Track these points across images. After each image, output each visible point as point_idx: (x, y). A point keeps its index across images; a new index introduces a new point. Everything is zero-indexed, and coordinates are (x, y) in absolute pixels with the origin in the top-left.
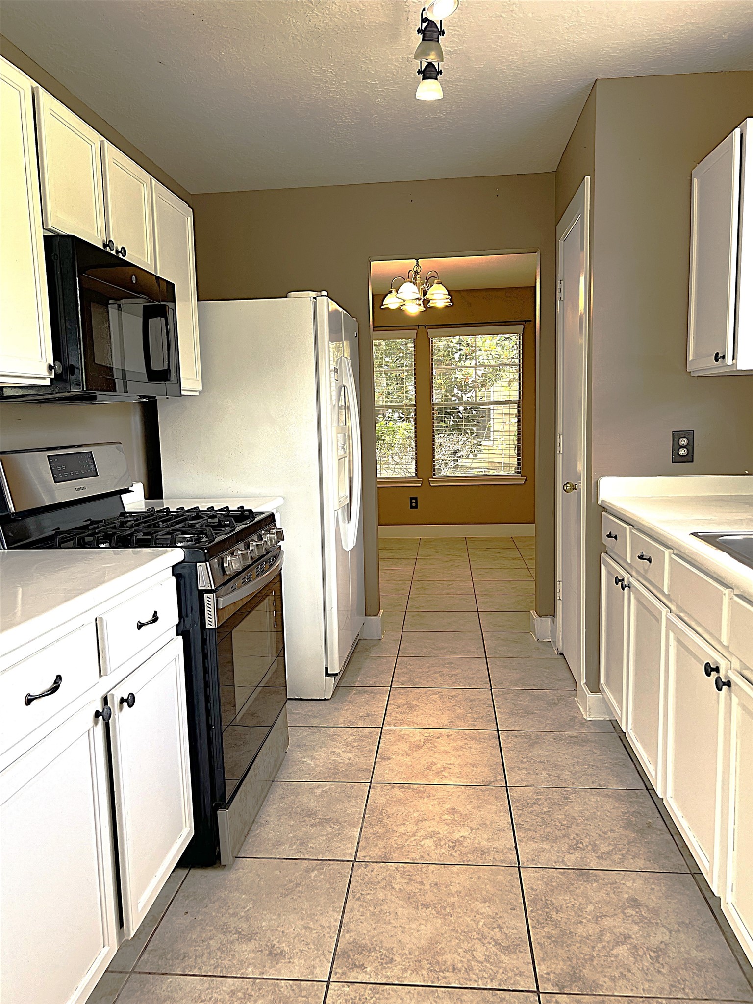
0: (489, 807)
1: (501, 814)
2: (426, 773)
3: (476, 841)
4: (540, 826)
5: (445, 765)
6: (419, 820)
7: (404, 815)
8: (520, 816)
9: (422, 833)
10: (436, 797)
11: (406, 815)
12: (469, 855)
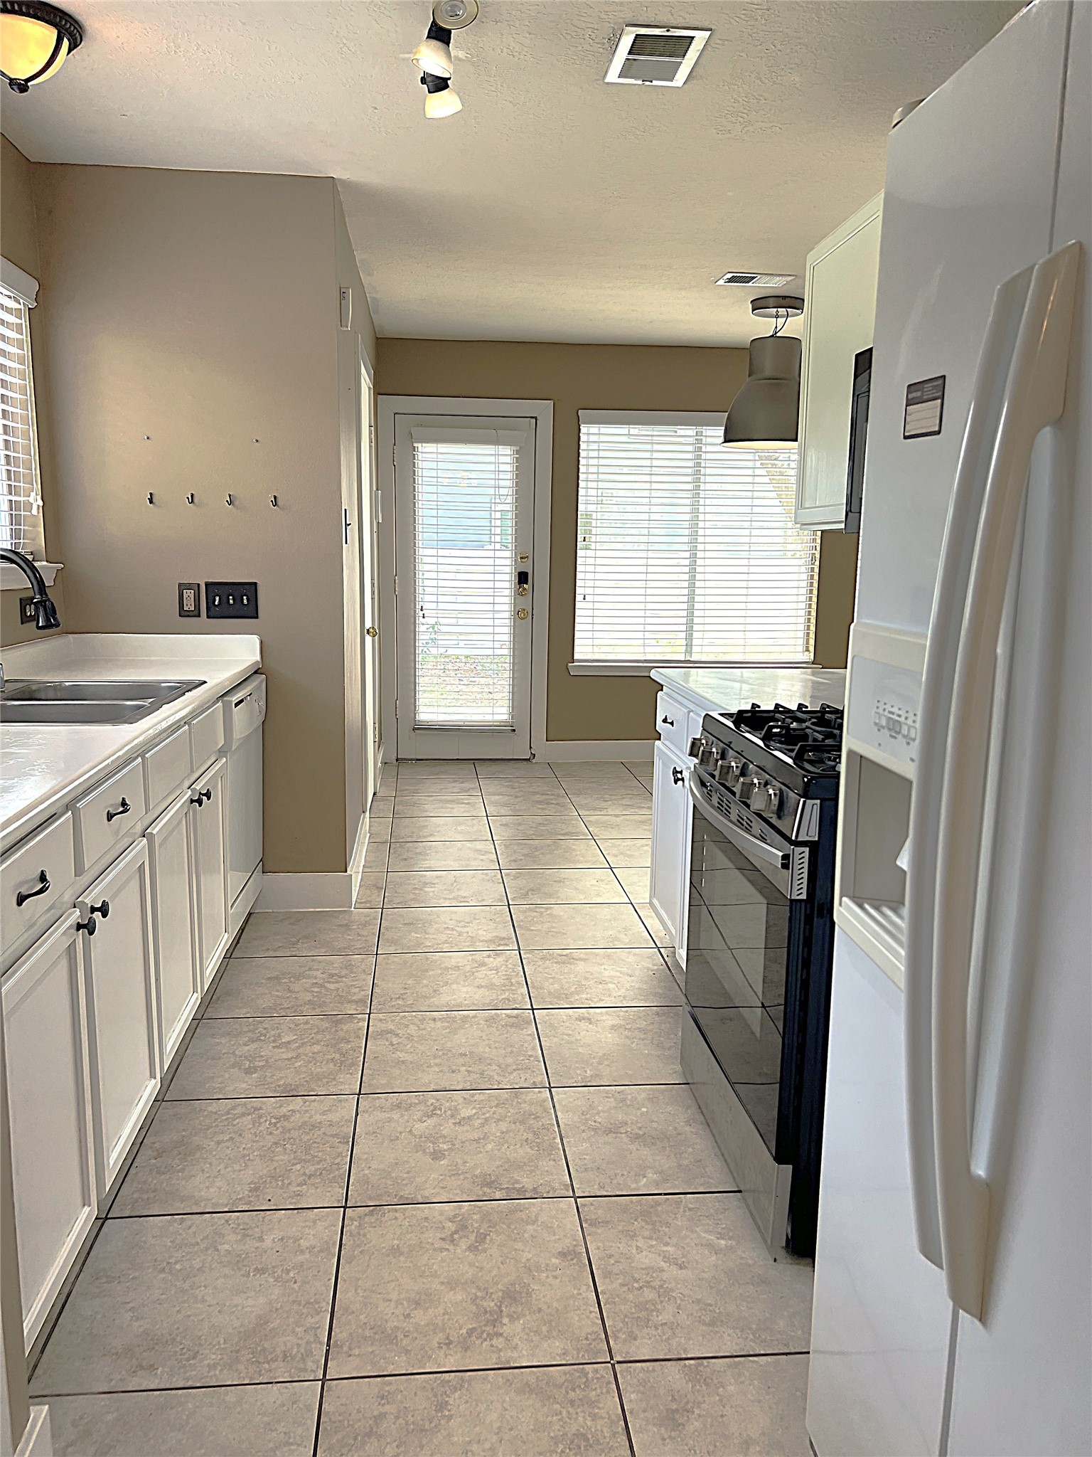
0: (381, 1166)
1: (366, 1156)
2: (485, 1226)
3: (406, 1117)
4: (315, 1142)
5: (451, 1248)
6: (484, 1138)
7: (506, 1146)
8: (339, 1155)
9: (477, 1123)
10: (462, 1177)
11: (503, 1145)
12: (417, 1101)
